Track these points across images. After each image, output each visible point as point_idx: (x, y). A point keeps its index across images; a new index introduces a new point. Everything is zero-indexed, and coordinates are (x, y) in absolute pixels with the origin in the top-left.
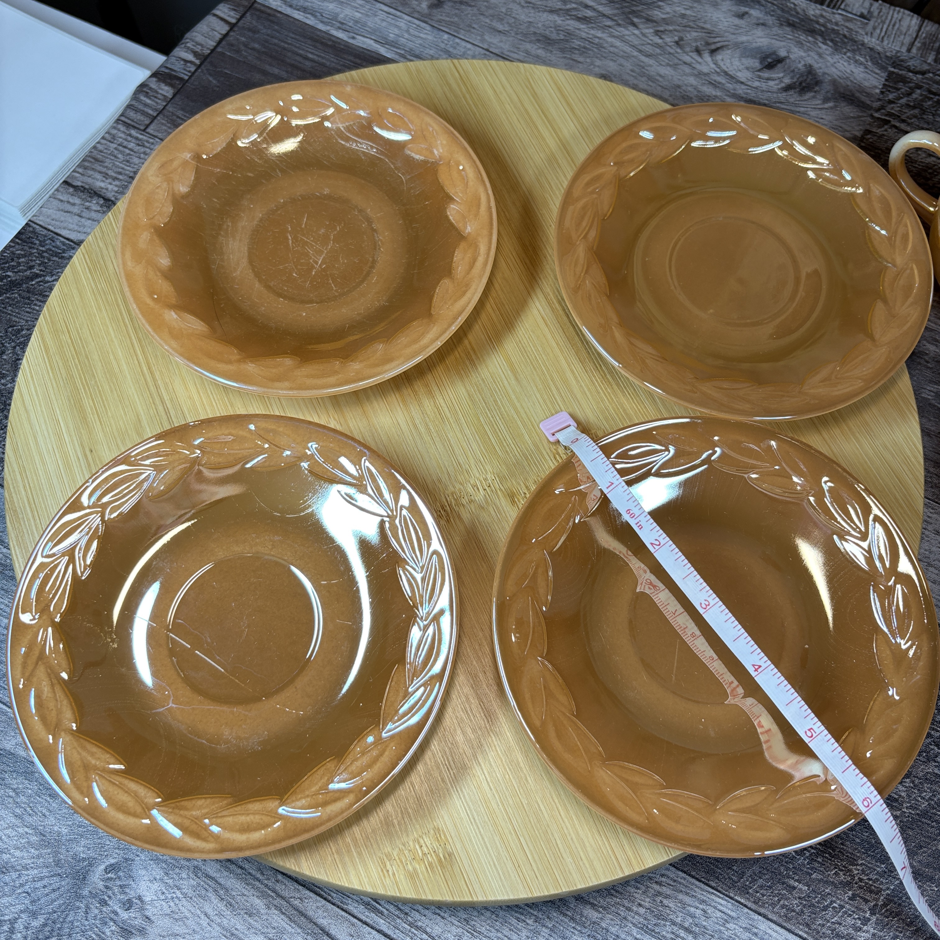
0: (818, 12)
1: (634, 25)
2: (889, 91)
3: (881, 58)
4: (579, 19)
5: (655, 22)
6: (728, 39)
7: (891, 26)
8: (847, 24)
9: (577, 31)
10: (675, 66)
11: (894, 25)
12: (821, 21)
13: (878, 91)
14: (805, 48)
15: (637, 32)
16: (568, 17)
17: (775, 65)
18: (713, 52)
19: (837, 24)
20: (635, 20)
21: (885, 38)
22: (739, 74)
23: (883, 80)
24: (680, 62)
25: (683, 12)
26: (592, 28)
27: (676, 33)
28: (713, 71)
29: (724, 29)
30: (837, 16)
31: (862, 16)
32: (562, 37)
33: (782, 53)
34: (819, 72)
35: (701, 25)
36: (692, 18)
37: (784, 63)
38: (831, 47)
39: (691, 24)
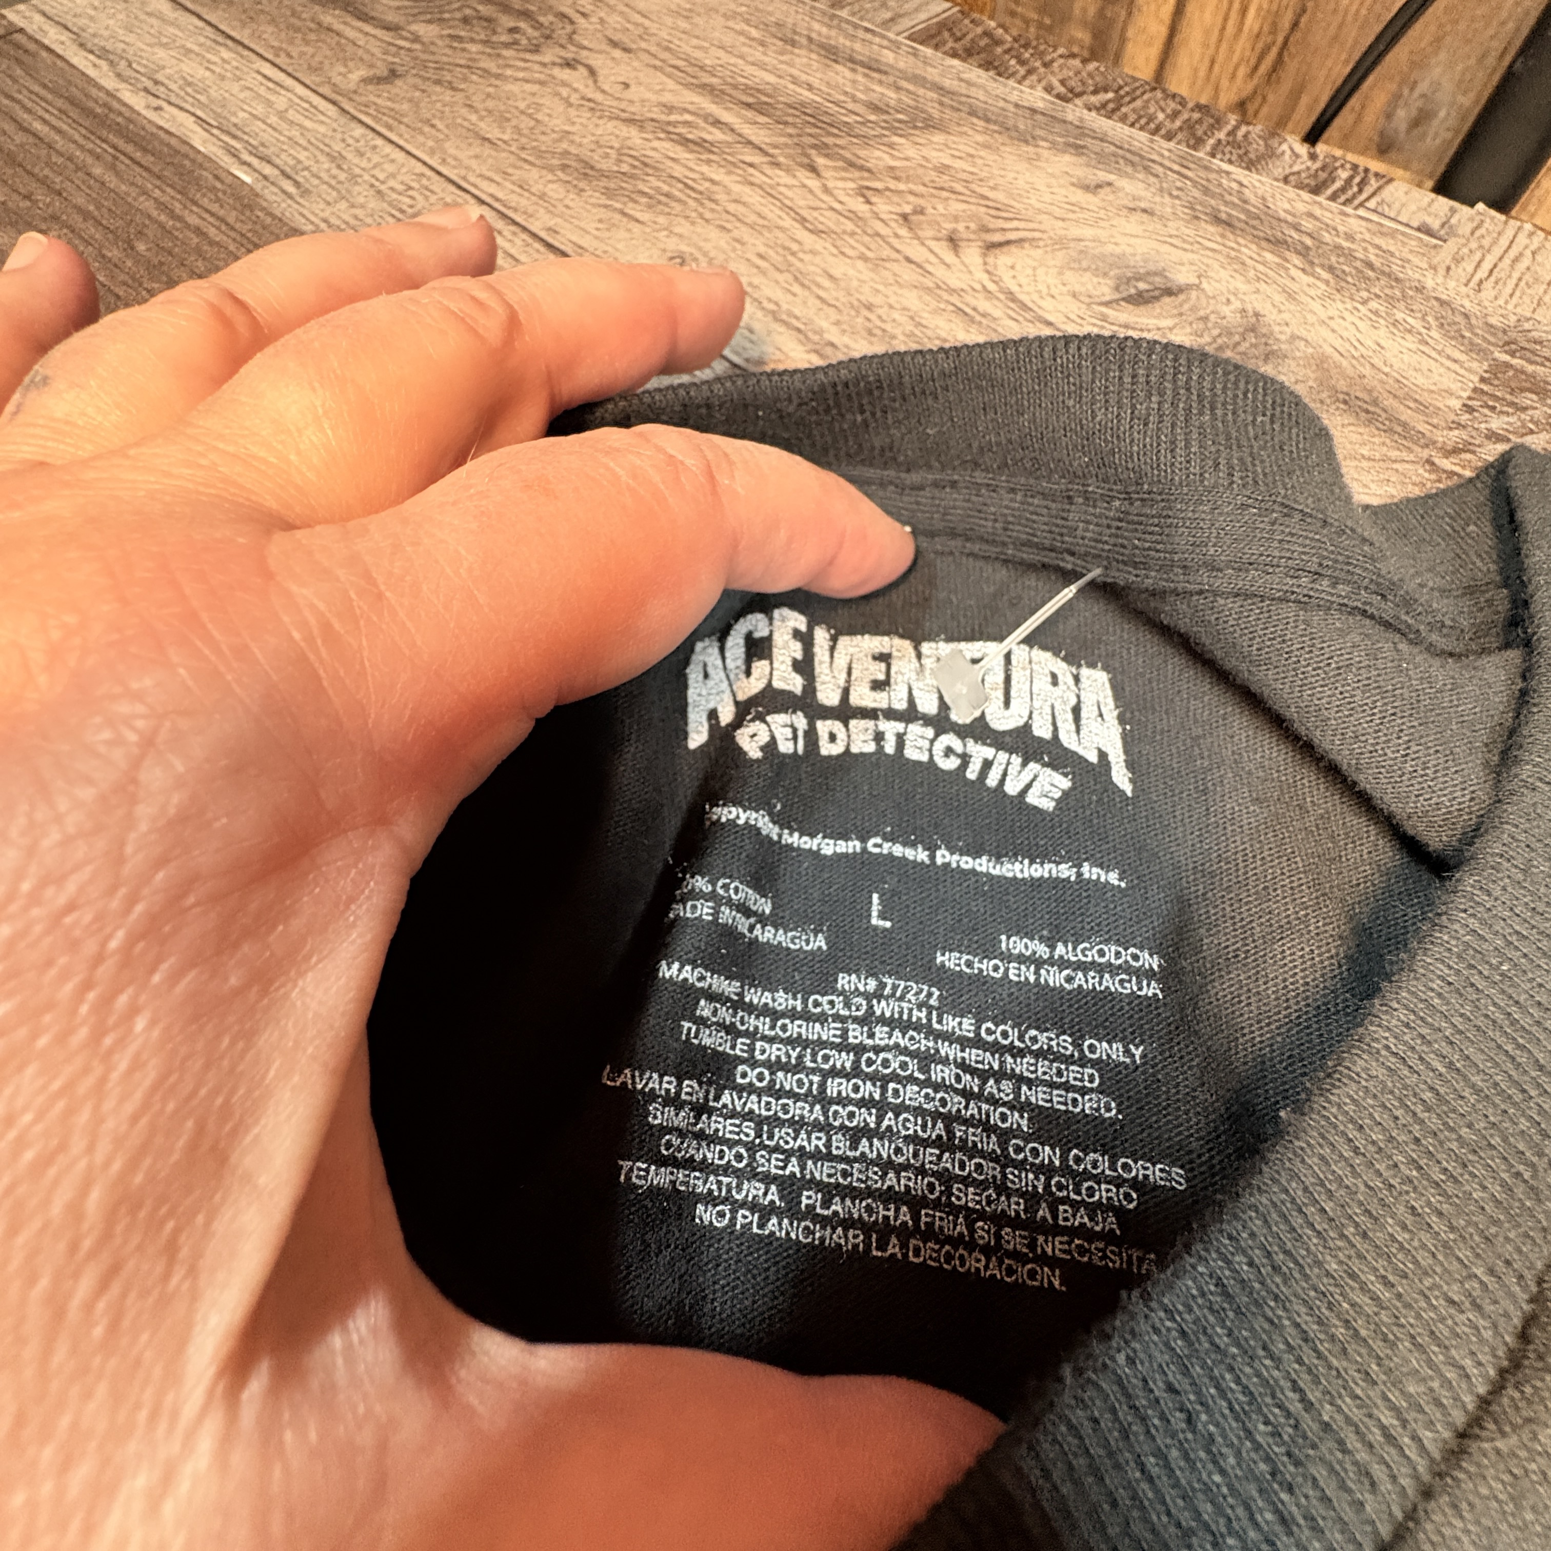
0: (1301, 207)
1: (813, 169)
2: (1493, 408)
3: (1471, 328)
4: (685, 142)
5: (869, 171)
6: (1042, 227)
7: (1507, 261)
8: (1378, 241)
9: (669, 163)
10: (877, 264)
11: (1516, 260)
12: (1308, 225)
13: (1456, 404)
14: (1252, 273)
15: (813, 183)
16: (662, 135)
17: (1157, 298)
18: (992, 246)
19: (1350, 237)
20: (820, 161)
21: (1488, 285)
22: (1047, 304)
23: (1476, 379)
24: (895, 255)
25: (947, 161)
26: (709, 162)
27: (911, 198)
28: (978, 287)
29: (1038, 205)
30: (1352, 221)
31: (1424, 229)
32: (625, 168)
33: (1182, 277)
34: (1282, 334)
35: (985, 191)
36: (965, 176)
37: (1182, 297)
38: (1327, 283)
39: (959, 187)
